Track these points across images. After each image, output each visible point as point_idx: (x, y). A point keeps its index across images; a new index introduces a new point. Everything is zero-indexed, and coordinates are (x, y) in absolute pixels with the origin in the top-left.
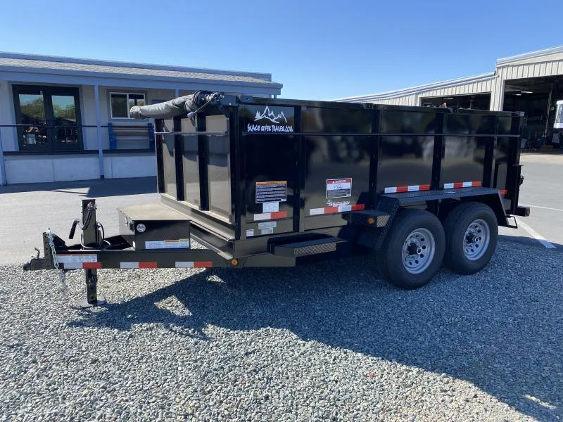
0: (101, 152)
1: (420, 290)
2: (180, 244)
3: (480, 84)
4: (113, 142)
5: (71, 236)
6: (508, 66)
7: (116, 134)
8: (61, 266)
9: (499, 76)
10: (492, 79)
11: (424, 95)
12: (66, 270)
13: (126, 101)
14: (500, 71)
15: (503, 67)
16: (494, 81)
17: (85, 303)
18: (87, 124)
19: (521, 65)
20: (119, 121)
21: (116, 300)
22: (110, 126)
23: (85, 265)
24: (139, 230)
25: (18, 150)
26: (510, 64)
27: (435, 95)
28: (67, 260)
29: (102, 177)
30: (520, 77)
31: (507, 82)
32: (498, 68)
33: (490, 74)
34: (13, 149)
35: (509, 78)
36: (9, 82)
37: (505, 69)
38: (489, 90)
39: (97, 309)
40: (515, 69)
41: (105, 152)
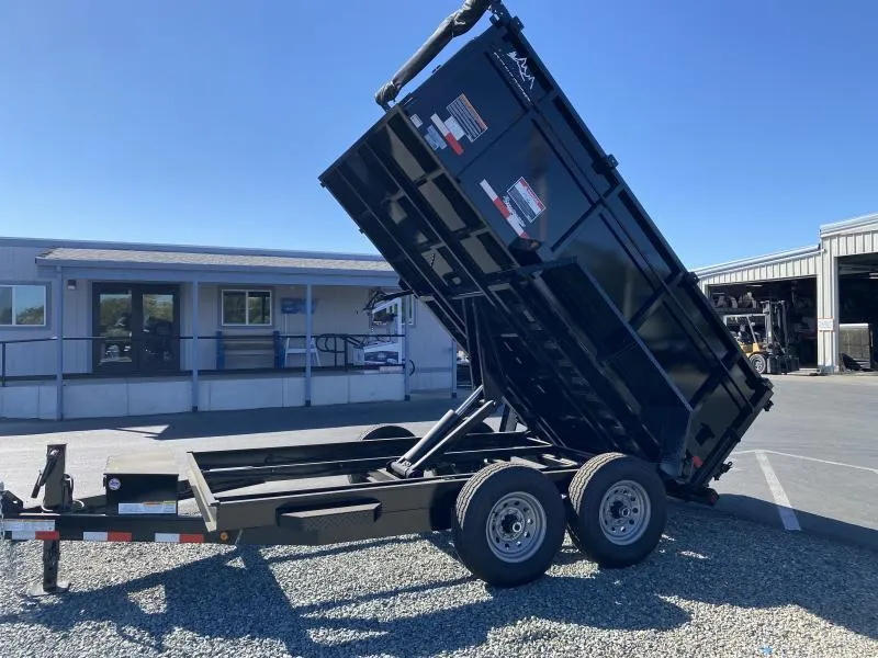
0: (195, 373)
1: (522, 589)
2: (163, 507)
3: (797, 263)
4: (220, 360)
5: (35, 495)
6: (839, 236)
7: (226, 348)
8: (8, 535)
9: (825, 251)
10: (815, 255)
11: (711, 282)
12: (14, 542)
13: (244, 300)
14: (827, 243)
15: (832, 237)
16: (819, 259)
17: (39, 590)
18: (186, 335)
19: (859, 234)
20: (232, 329)
21: (82, 586)
22: (219, 336)
23: (40, 535)
24: (111, 486)
25: (90, 372)
26: (843, 232)
27: (728, 281)
28: (17, 526)
29: (195, 409)
30: (859, 252)
31: (842, 261)
32: (823, 238)
33: (811, 248)
34: (83, 370)
35: (843, 253)
36: (89, 281)
37: (835, 241)
38: (812, 273)
39: (52, 600)
40: (851, 239)
41: (201, 373)
